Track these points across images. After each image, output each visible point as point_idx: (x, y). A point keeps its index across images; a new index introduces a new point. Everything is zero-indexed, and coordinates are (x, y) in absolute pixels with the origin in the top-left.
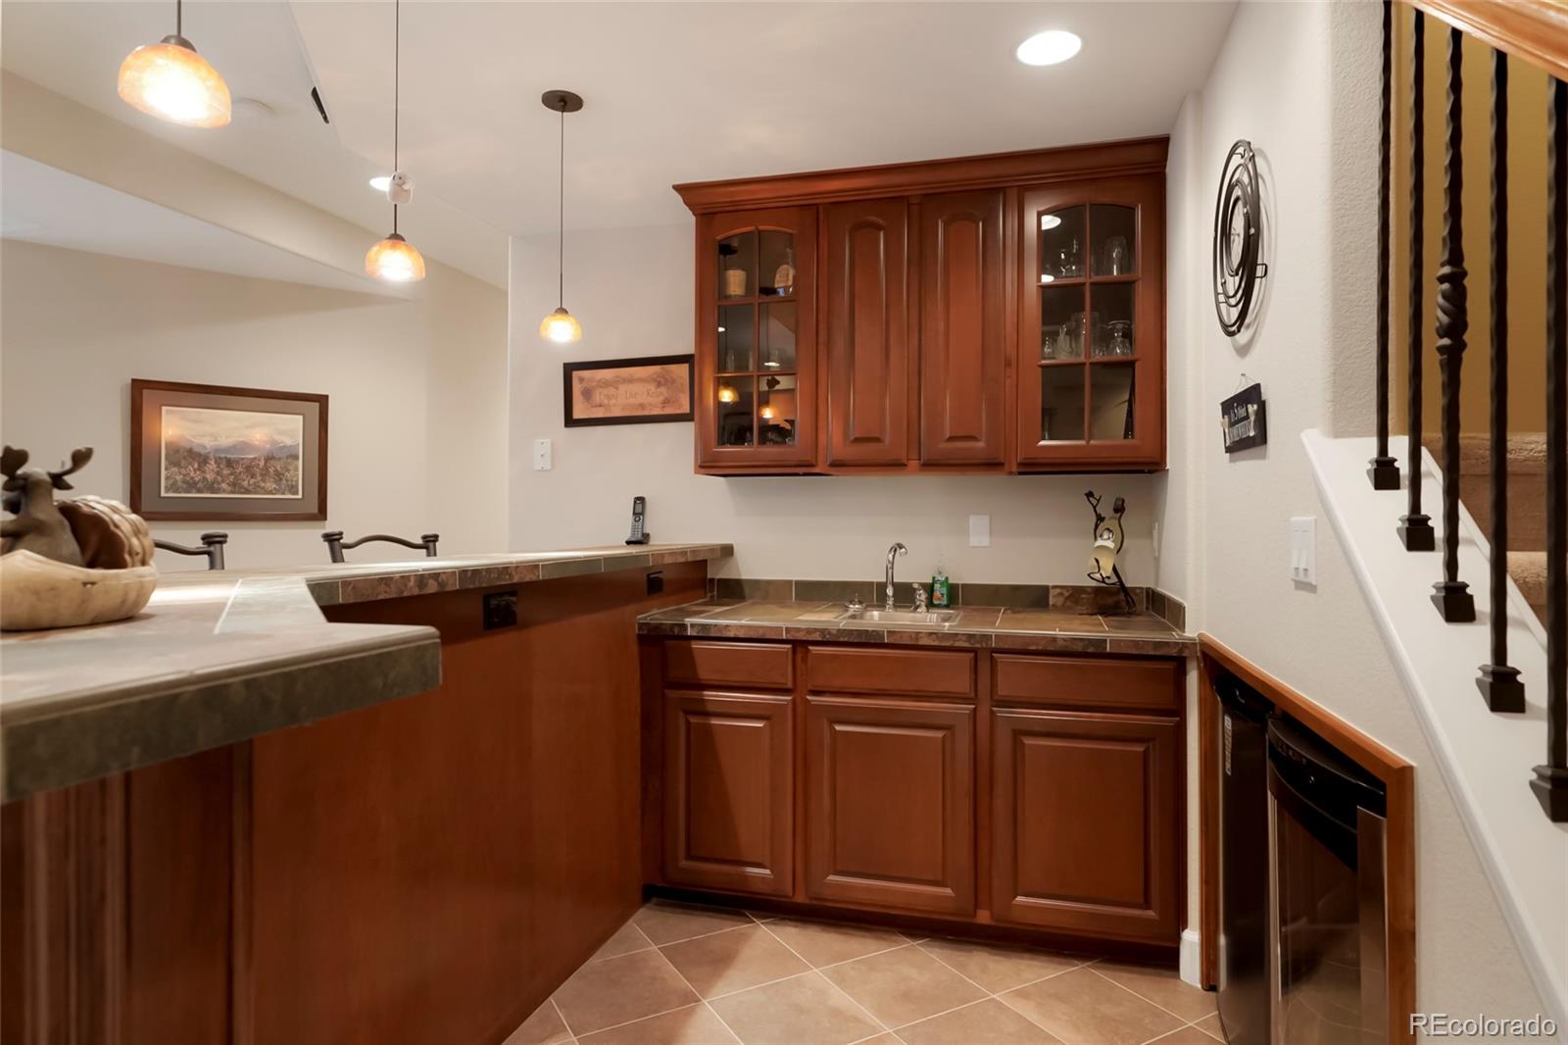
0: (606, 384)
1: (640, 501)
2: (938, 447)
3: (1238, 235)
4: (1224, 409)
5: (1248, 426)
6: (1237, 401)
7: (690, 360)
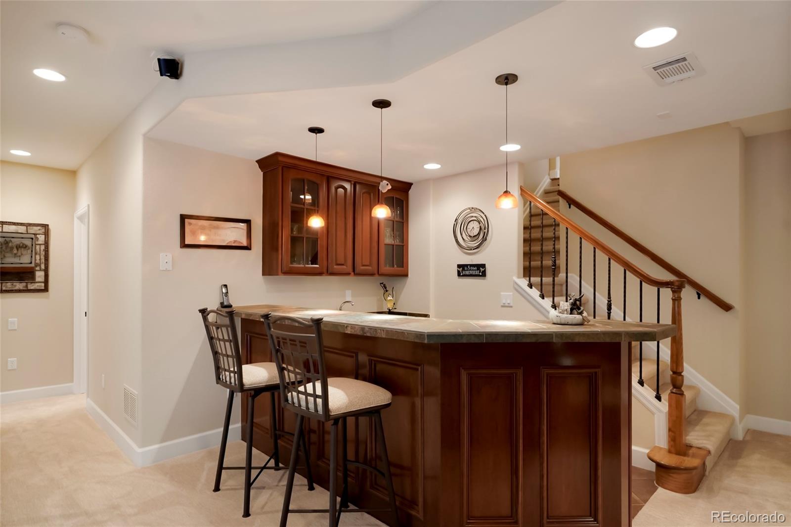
0: (203, 227)
1: (224, 286)
2: (360, 268)
3: (474, 228)
4: (459, 266)
5: (477, 272)
6: (471, 265)
7: (248, 222)
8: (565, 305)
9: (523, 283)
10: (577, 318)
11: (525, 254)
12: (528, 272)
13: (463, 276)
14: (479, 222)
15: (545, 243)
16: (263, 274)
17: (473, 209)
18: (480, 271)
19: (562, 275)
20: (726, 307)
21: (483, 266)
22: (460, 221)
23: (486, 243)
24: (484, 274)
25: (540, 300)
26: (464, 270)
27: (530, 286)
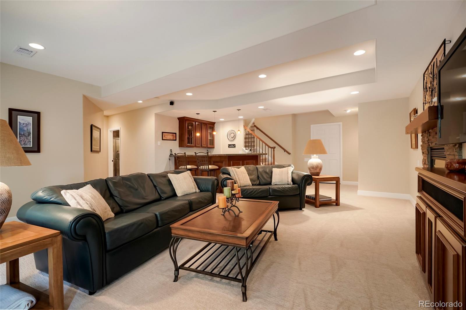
0: (167, 135)
1: (171, 150)
2: (203, 145)
3: (232, 135)
4: (229, 145)
5: (233, 146)
6: (232, 145)
7: (176, 133)
8: (249, 150)
9: (244, 149)
10: (251, 152)
11: (245, 142)
12: (246, 146)
13: (230, 147)
14: (234, 134)
15: (252, 139)
16: (179, 147)
17: (232, 130)
18: (234, 146)
19: (255, 147)
20: (289, 154)
21: (235, 145)
22: (229, 133)
23: (235, 139)
24: (235, 147)
25: (245, 150)
26: (230, 146)
27: (246, 149)
